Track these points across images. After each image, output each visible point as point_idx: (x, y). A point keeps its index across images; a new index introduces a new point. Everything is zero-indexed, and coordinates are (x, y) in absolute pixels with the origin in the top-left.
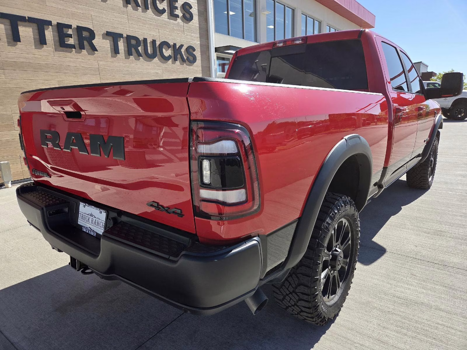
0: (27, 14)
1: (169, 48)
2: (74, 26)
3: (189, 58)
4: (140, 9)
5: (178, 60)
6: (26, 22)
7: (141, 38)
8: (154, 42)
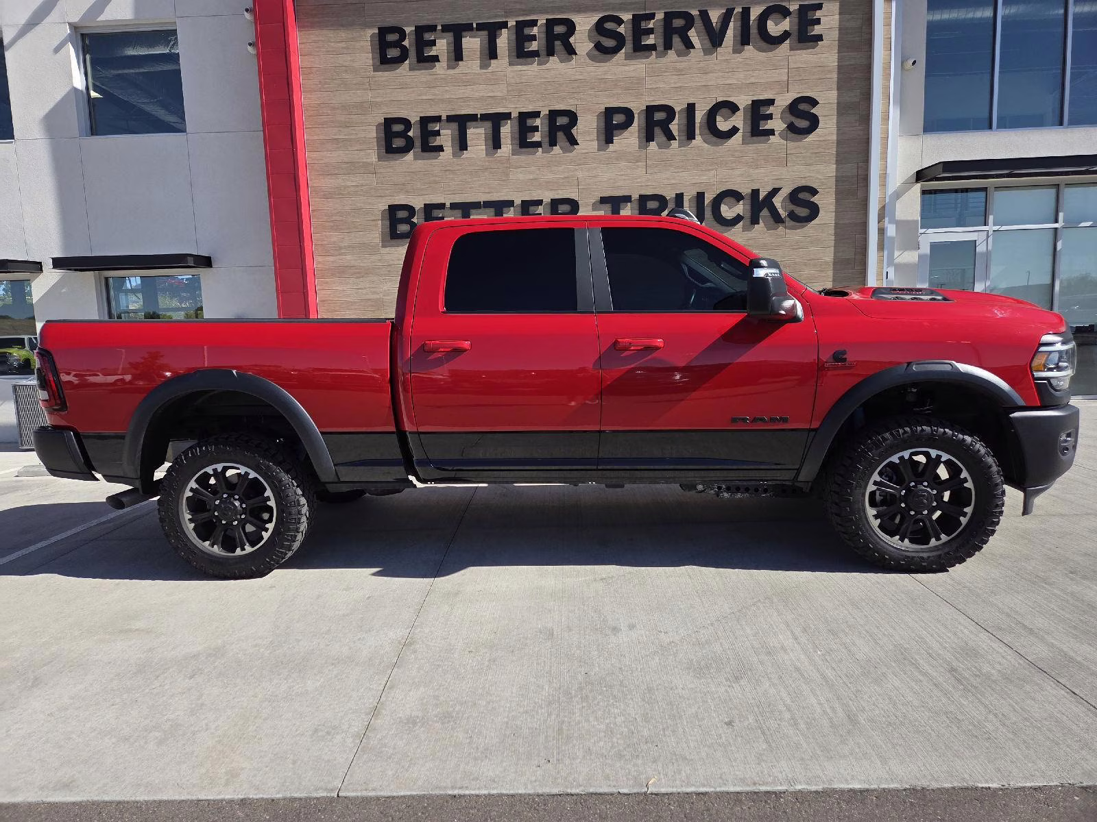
0: (482, 198)
1: (739, 202)
2: (547, 200)
3: (796, 212)
4: (675, 144)
5: (761, 221)
6: (480, 208)
7: (670, 195)
8: (700, 196)
